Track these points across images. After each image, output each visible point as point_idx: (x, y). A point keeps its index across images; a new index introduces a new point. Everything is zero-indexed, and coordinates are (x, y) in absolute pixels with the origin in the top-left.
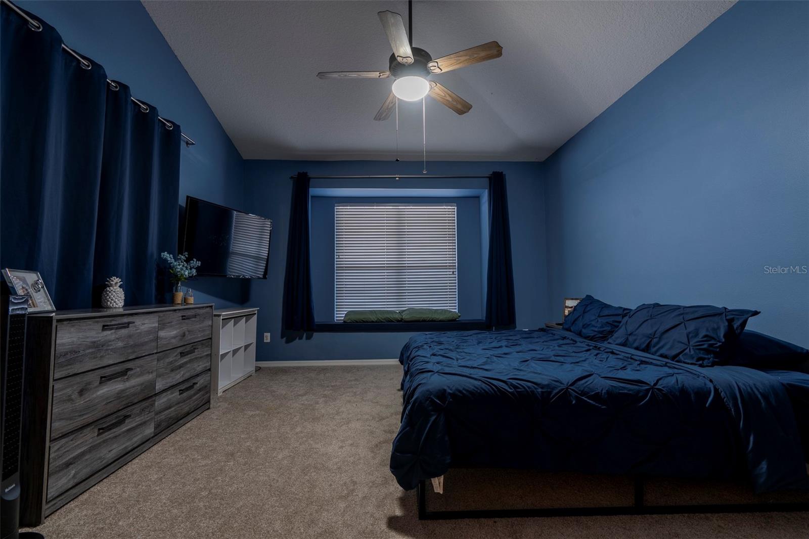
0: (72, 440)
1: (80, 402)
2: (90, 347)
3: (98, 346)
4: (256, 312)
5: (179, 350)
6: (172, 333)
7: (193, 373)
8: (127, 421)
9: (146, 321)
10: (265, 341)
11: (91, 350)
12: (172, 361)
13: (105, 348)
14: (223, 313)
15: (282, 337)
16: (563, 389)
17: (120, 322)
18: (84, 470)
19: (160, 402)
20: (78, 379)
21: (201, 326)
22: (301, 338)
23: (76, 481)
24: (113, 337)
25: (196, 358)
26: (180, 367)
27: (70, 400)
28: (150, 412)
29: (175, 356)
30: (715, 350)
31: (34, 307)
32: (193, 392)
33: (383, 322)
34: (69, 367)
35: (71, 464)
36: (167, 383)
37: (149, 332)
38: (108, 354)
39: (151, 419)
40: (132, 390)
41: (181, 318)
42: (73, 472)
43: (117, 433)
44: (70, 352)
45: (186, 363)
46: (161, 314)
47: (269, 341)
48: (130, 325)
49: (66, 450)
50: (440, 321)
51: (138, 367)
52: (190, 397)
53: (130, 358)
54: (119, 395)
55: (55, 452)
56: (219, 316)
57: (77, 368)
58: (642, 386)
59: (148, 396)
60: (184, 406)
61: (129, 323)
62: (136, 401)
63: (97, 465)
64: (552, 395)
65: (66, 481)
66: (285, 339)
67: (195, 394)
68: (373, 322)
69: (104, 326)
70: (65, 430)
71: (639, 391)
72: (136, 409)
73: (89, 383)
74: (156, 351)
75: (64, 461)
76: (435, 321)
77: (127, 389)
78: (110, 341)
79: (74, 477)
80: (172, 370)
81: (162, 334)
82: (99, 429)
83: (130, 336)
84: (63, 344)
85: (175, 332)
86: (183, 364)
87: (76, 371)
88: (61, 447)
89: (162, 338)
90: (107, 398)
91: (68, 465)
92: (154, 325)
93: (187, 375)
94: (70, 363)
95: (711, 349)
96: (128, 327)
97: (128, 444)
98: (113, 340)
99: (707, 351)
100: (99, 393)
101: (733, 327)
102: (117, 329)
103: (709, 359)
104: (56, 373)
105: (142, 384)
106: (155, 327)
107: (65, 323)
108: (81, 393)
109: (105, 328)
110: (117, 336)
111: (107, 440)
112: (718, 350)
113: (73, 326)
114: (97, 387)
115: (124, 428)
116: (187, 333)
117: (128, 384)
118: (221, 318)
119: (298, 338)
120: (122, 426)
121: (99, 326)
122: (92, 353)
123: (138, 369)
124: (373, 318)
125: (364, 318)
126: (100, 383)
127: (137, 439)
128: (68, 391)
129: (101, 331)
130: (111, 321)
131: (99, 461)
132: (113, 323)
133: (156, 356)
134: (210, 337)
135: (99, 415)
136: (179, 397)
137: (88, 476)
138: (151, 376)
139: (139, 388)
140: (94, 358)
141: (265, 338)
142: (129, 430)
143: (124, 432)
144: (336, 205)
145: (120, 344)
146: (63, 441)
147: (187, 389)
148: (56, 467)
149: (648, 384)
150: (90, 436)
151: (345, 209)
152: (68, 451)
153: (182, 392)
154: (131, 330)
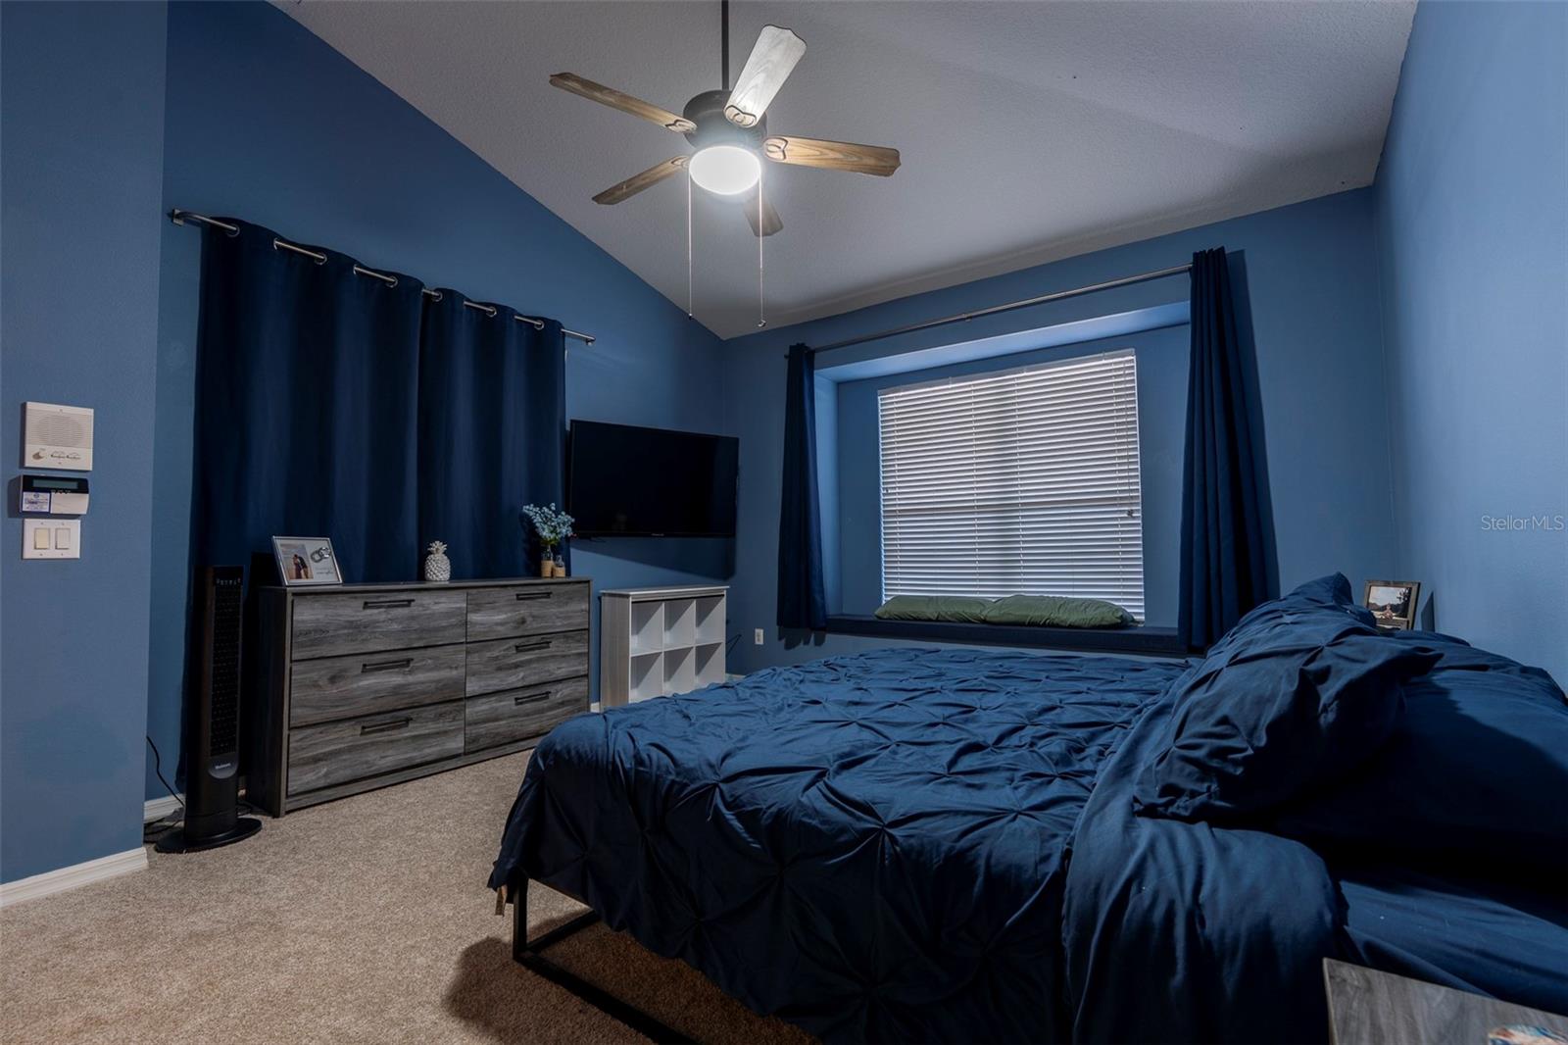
0: (321, 733)
1: (332, 691)
2: (345, 628)
3: (356, 628)
4: (725, 593)
5: (517, 642)
6: (496, 618)
7: (545, 677)
8: (411, 725)
9: (443, 600)
10: (757, 643)
11: (346, 631)
12: (497, 657)
13: (369, 629)
14: (632, 593)
15: (780, 639)
16: (708, 785)
17: (392, 599)
18: (341, 772)
19: (475, 710)
20: (328, 663)
21: (561, 610)
22: (807, 642)
23: (329, 781)
24: (383, 617)
25: (553, 657)
26: (517, 666)
27: (315, 685)
28: (454, 720)
29: (504, 650)
30: (1230, 769)
31: (307, 577)
32: (546, 705)
33: (950, 621)
34: (314, 648)
35: (320, 760)
36: (489, 686)
37: (449, 614)
38: (375, 638)
39: (458, 730)
40: (419, 688)
41: (515, 597)
42: (325, 770)
43: (393, 737)
44: (315, 631)
45: (530, 661)
46: (474, 591)
47: (761, 642)
48: (413, 603)
49: (313, 742)
50: (1071, 626)
51: (430, 658)
52: (542, 711)
53: (415, 645)
54: (396, 691)
55: (297, 741)
56: (628, 596)
57: (325, 651)
58: (859, 819)
59: (452, 699)
60: (527, 723)
61: (410, 601)
62: (428, 701)
63: (361, 771)
64: (686, 792)
65: (314, 778)
66: (783, 641)
67: (551, 708)
68: (930, 620)
69: (366, 603)
70: (312, 720)
71: (843, 830)
72: (430, 712)
73: (345, 670)
74: (464, 640)
75: (310, 754)
76: (1058, 626)
77: (409, 685)
78: (378, 622)
79: (326, 775)
80: (499, 669)
81: (474, 617)
82: (363, 728)
83: (413, 618)
84: (303, 622)
85: (504, 616)
86: (522, 662)
87: (324, 654)
88: (305, 738)
89: (475, 624)
90: (376, 692)
91: (316, 760)
92: (458, 605)
93: (533, 679)
94: (314, 643)
95: (1215, 763)
96: (408, 606)
97: (417, 755)
98: (384, 622)
99: (1204, 770)
100: (361, 684)
101: (1318, 699)
102: (389, 607)
103: (1193, 794)
104: (293, 652)
105: (439, 681)
106: (460, 608)
107: (308, 597)
108: (333, 680)
109: (366, 606)
110: (389, 616)
111: (377, 742)
112: (1239, 771)
113: (317, 601)
114: (357, 676)
115: (406, 733)
116: (529, 620)
117: (411, 679)
118: (631, 600)
119: (802, 642)
120: (402, 730)
121: (360, 603)
122: (348, 635)
123: (429, 661)
124: (930, 612)
125: (914, 612)
126: (363, 672)
127: (431, 751)
128: (314, 675)
129: (361, 609)
130: (379, 597)
131: (365, 766)
132: (382, 599)
133: (464, 647)
134: (587, 627)
135: (365, 710)
136: (515, 708)
137: (346, 780)
138: (454, 673)
139: (433, 685)
140: (352, 641)
141: (756, 639)
142: (415, 738)
143: (406, 738)
144: (879, 391)
145: (395, 626)
146: (309, 731)
147: (532, 699)
148: (300, 759)
149: (879, 818)
150: (349, 734)
151: (896, 397)
152: (315, 744)
153: (518, 701)
154: (414, 609)
